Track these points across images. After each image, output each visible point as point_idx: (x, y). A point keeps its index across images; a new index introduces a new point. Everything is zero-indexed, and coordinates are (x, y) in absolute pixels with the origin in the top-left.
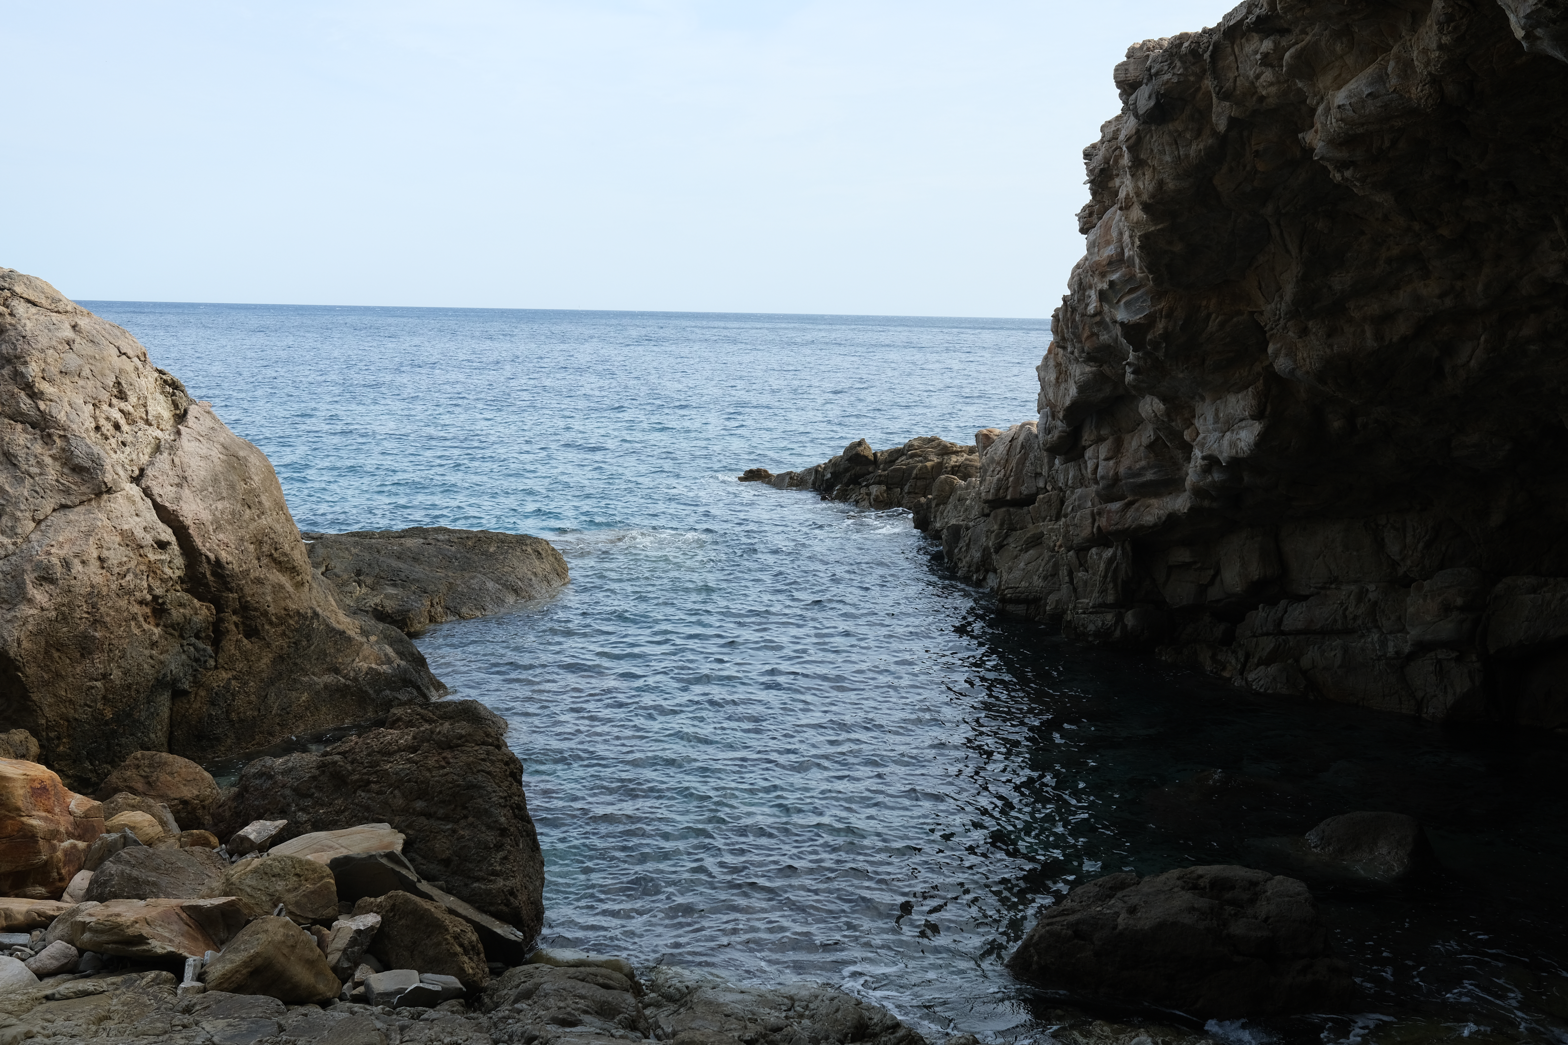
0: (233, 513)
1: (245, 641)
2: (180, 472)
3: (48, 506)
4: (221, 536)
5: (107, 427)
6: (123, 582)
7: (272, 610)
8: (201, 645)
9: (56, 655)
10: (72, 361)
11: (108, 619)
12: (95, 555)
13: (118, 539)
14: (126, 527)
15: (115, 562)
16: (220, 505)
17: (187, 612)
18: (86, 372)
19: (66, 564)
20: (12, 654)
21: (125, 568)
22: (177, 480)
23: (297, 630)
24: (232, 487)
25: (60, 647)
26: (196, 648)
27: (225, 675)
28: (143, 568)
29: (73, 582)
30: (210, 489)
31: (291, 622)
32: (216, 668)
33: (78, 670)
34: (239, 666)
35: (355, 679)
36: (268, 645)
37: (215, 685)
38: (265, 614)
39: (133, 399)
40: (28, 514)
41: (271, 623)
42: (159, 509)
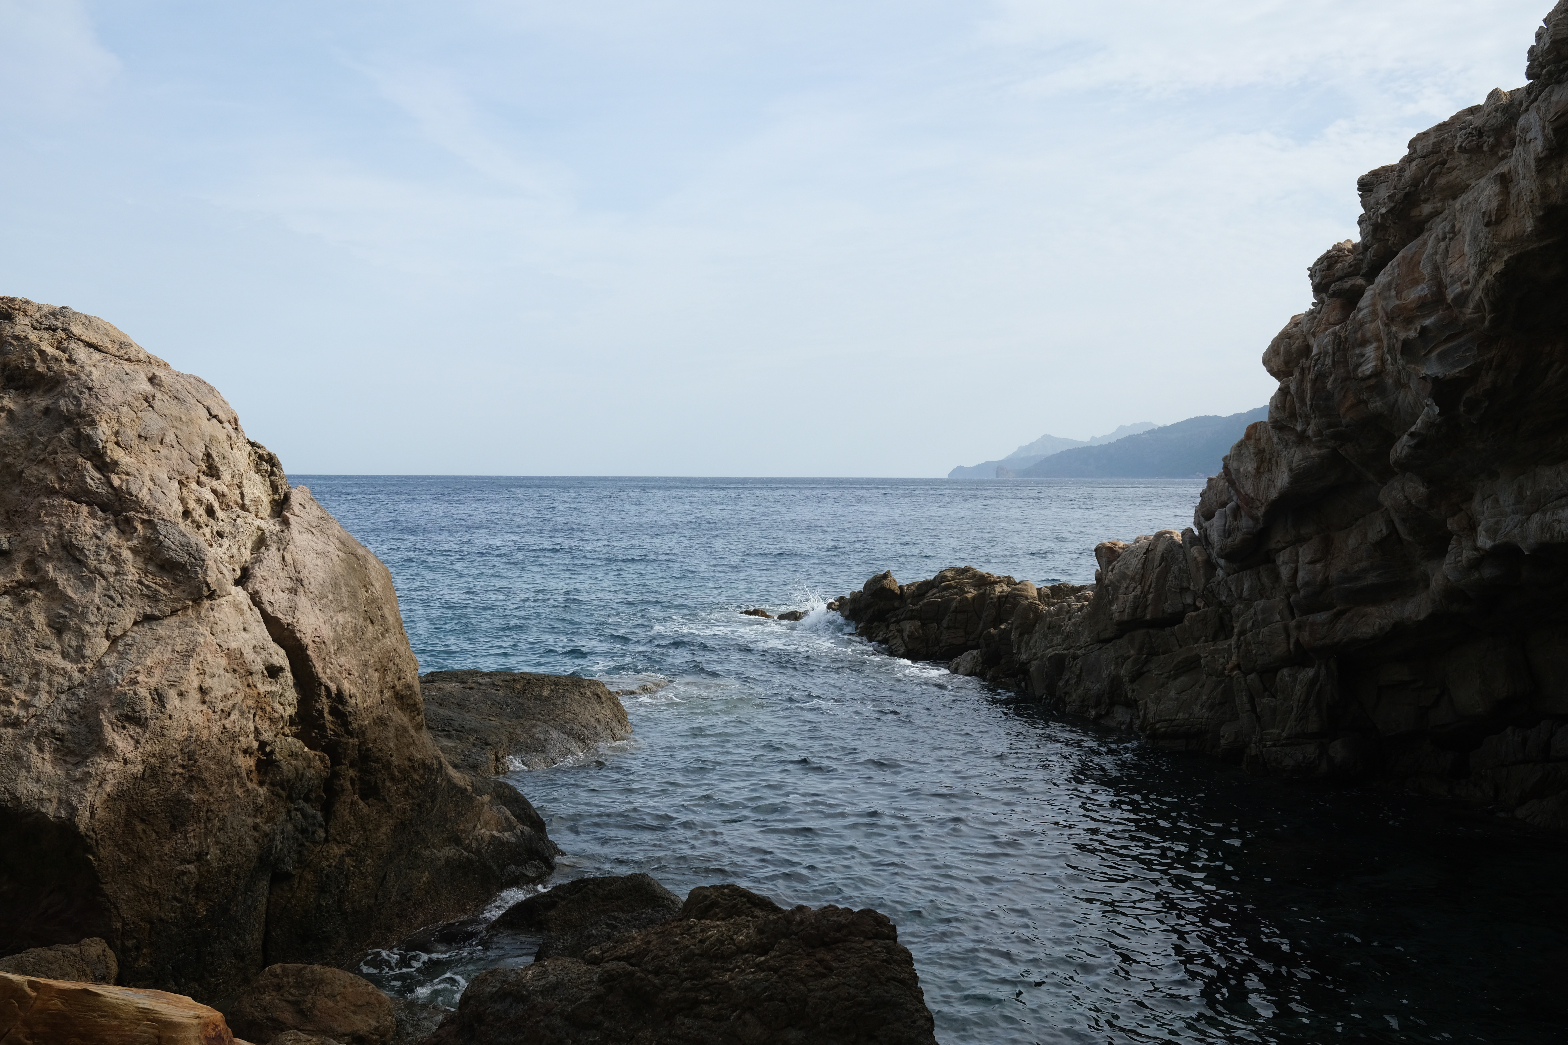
0: (355, 630)
1: (362, 804)
2: (293, 574)
3: (127, 617)
4: (342, 660)
5: (199, 513)
6: (228, 723)
7: (395, 760)
8: (310, 811)
9: (140, 827)
10: (153, 422)
11: (207, 775)
12: (196, 684)
13: (224, 662)
14: (233, 645)
15: (219, 694)
16: (341, 618)
17: (299, 764)
18: (170, 438)
19: (159, 698)
20: (82, 828)
21: (230, 703)
22: (289, 584)
23: (422, 787)
24: (353, 595)
25: (145, 815)
26: (305, 816)
27: (336, 851)
28: (251, 702)
29: (167, 722)
30: (330, 597)
31: (416, 777)
32: (326, 840)
33: (167, 848)
34: (354, 837)
35: (478, 852)
36: (389, 809)
37: (325, 864)
38: (387, 766)
39: (226, 476)
40: (101, 629)
41: (393, 779)
42: (271, 622)
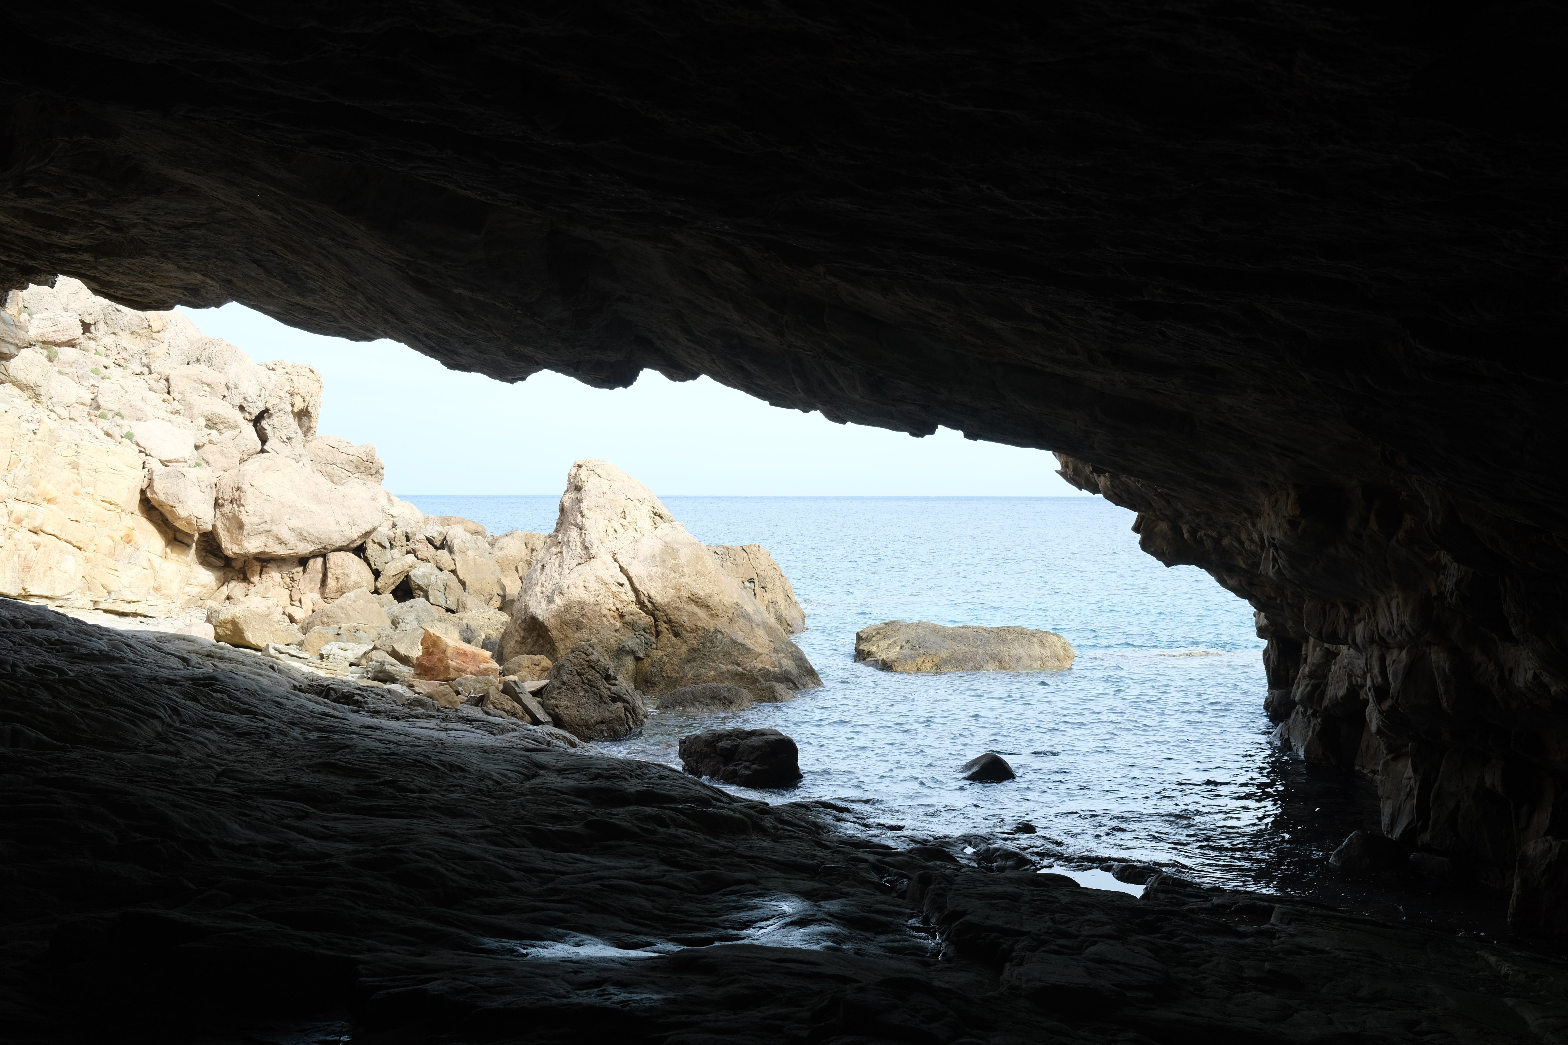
0: (663, 574)
1: (673, 638)
2: (636, 553)
3: (575, 562)
4: (654, 584)
5: (610, 531)
6: (598, 599)
7: (687, 624)
8: (648, 636)
9: (565, 627)
10: (602, 501)
11: (589, 615)
12: (582, 584)
13: (594, 579)
14: (598, 574)
15: (593, 589)
16: (654, 569)
17: (635, 618)
18: (607, 506)
19: (569, 588)
20: (545, 624)
21: (598, 592)
22: (634, 556)
23: (702, 637)
24: (664, 561)
25: (566, 624)
26: (645, 637)
27: (661, 653)
28: (610, 594)
29: (570, 595)
30: (649, 561)
31: (699, 632)
32: (657, 649)
33: (576, 635)
34: (670, 650)
36: (686, 642)
37: (655, 657)
38: (682, 626)
39: (629, 519)
40: (567, 566)
41: (687, 631)
42: (622, 569)
